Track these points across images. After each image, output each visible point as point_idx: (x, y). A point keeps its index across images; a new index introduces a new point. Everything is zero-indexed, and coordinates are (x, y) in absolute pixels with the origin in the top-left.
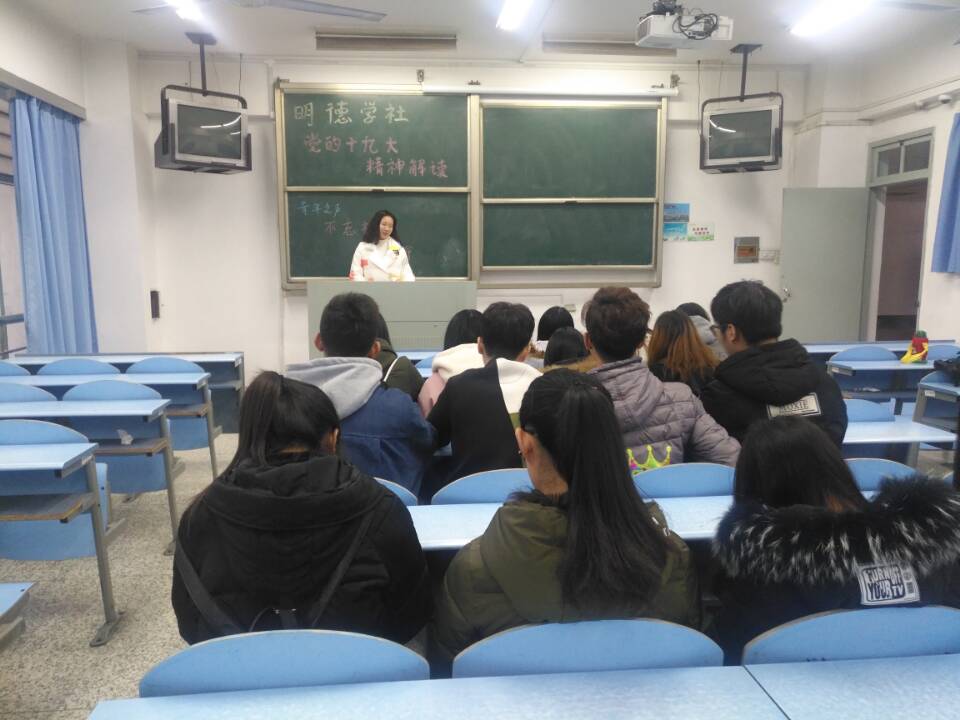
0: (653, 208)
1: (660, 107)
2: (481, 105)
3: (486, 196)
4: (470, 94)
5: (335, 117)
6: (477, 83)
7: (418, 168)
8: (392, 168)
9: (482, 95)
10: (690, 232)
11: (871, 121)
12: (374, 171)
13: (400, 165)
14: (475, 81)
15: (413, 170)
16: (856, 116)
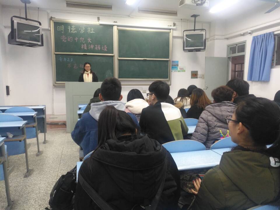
0: (168, 62)
1: (170, 32)
2: (118, 29)
3: (119, 57)
4: (114, 25)
5: (71, 30)
6: (116, 22)
7: (98, 48)
8: (89, 47)
9: (118, 26)
10: (179, 69)
11: (227, 39)
12: (84, 48)
13: (92, 47)
14: (115, 21)
15: (96, 48)
16: (224, 37)
